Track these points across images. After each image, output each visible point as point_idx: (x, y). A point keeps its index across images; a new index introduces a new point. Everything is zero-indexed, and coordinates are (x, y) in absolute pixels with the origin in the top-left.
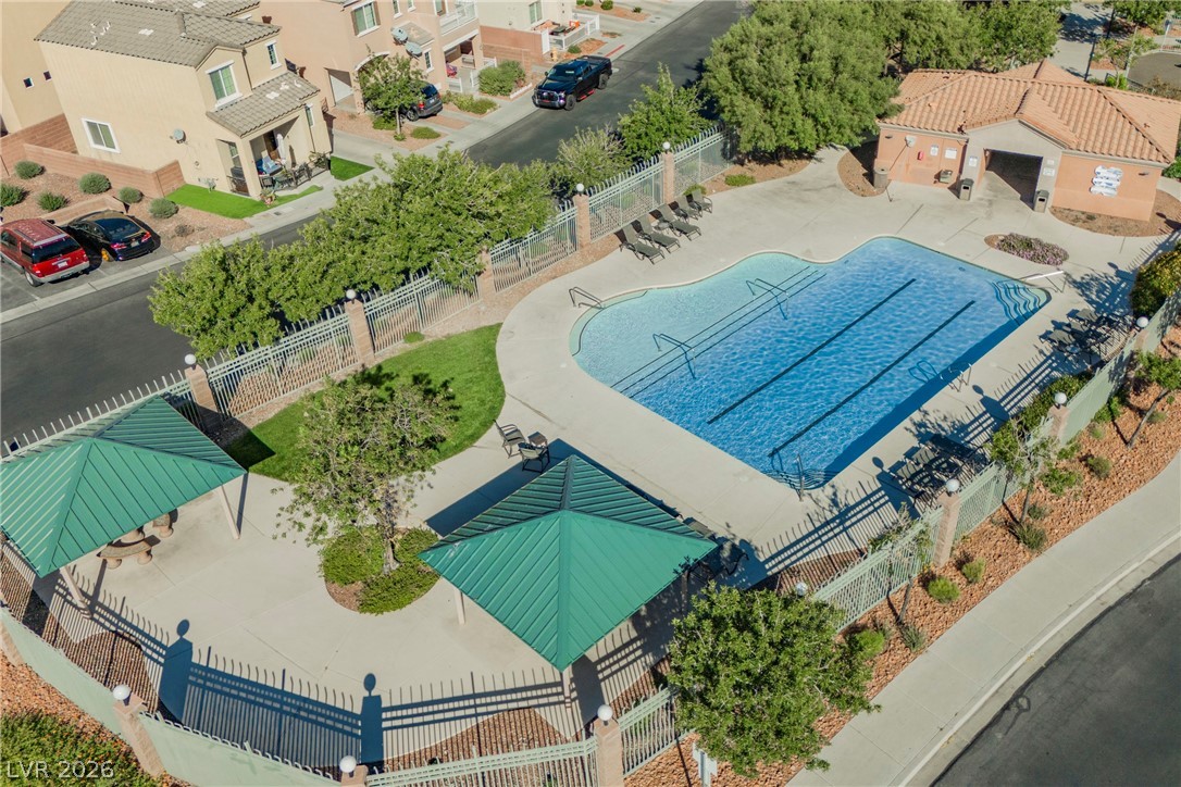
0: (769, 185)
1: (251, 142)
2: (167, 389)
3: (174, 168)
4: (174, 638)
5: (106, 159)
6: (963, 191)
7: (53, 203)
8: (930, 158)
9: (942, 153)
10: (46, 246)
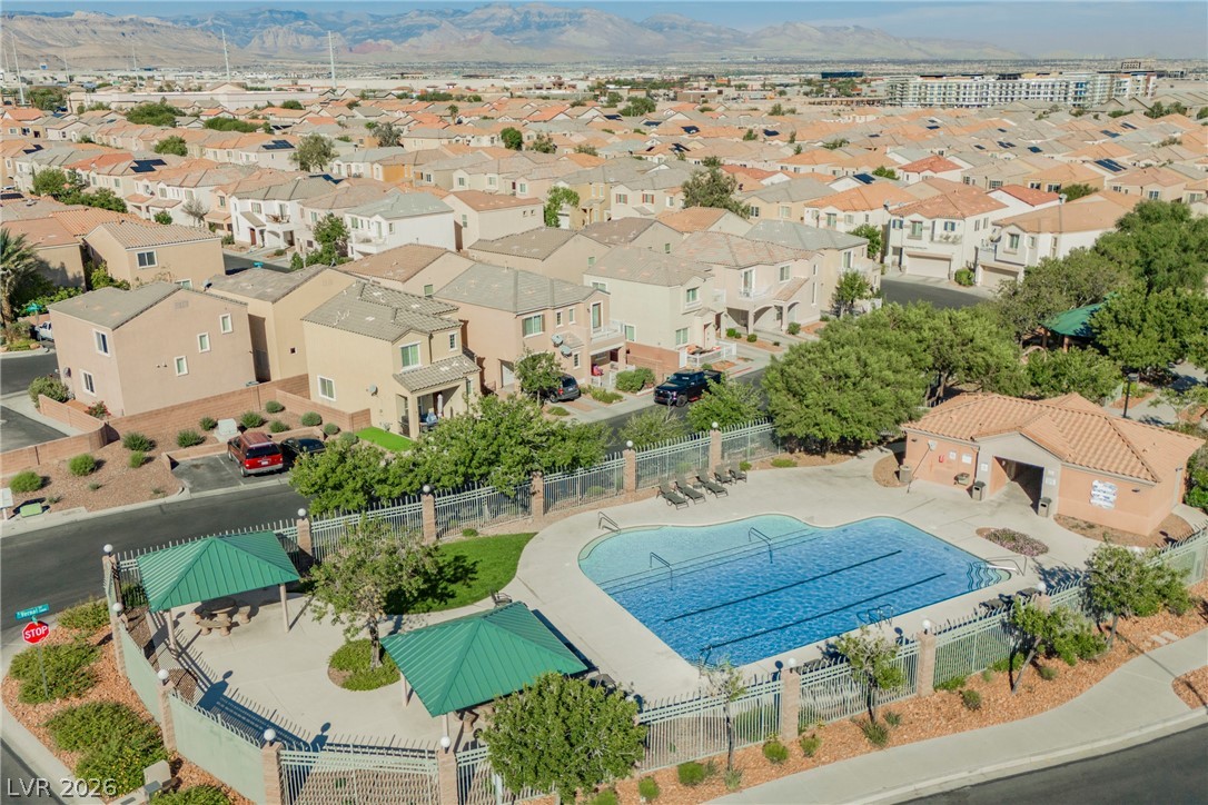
0: (808, 469)
1: (419, 398)
2: (281, 531)
3: (367, 412)
4: (220, 679)
5: (327, 404)
6: (974, 491)
7: (279, 428)
8: (949, 462)
9: (959, 458)
10: (257, 449)
